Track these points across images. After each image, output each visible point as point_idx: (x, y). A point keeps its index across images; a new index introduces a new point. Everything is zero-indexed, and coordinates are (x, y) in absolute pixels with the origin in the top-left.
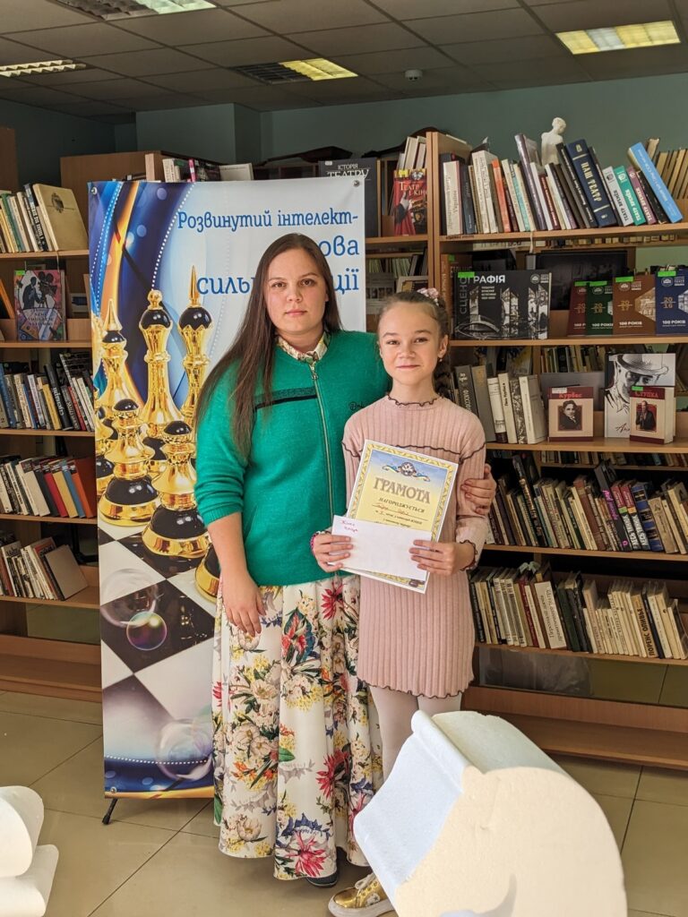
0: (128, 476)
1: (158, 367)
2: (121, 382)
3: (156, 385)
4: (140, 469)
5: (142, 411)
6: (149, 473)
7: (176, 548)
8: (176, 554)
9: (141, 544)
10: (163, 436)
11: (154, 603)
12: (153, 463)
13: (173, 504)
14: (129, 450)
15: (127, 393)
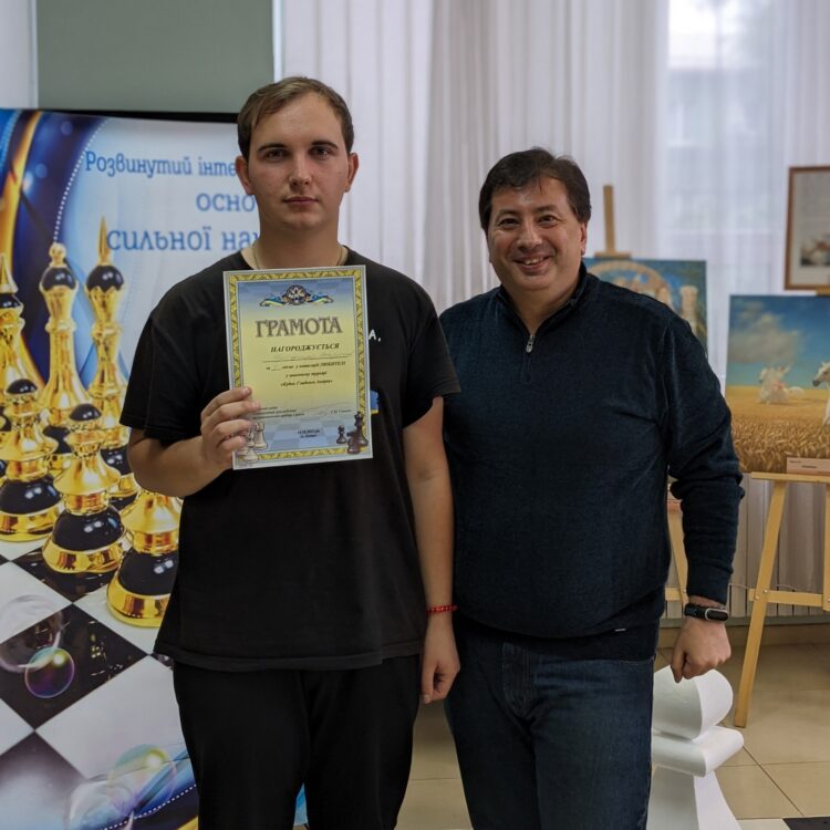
0: (24, 477)
1: (62, 337)
2: (15, 358)
3: (60, 361)
4: (40, 467)
5: (43, 394)
6: (51, 472)
7: (83, 562)
8: (84, 569)
9: (42, 562)
10: (67, 423)
11: (58, 636)
12: (55, 458)
13: (79, 507)
14: (26, 444)
15: (23, 371)
